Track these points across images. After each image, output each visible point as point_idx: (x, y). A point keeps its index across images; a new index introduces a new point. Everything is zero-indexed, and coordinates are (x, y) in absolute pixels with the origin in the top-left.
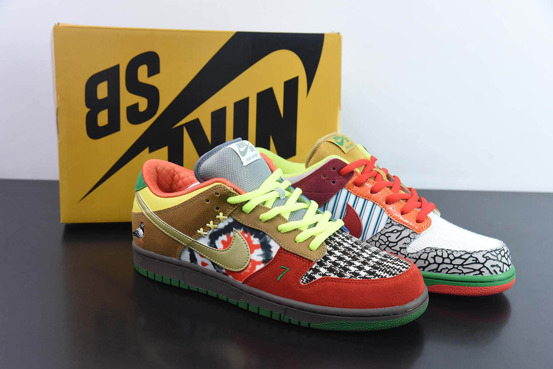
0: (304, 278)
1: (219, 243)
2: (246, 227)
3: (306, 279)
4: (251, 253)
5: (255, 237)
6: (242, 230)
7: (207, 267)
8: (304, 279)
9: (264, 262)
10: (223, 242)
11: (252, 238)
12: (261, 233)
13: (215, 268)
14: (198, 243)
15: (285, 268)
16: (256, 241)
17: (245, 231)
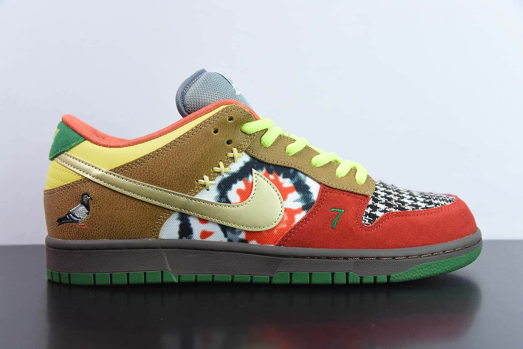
0: (365, 218)
1: (233, 195)
2: (269, 164)
3: (367, 219)
4: (284, 200)
5: (284, 177)
6: (264, 170)
7: (210, 239)
8: (365, 220)
9: (304, 208)
10: (239, 192)
11: (281, 179)
12: (292, 171)
13: (226, 236)
14: (199, 200)
15: (337, 210)
16: (287, 183)
17: (269, 172)
